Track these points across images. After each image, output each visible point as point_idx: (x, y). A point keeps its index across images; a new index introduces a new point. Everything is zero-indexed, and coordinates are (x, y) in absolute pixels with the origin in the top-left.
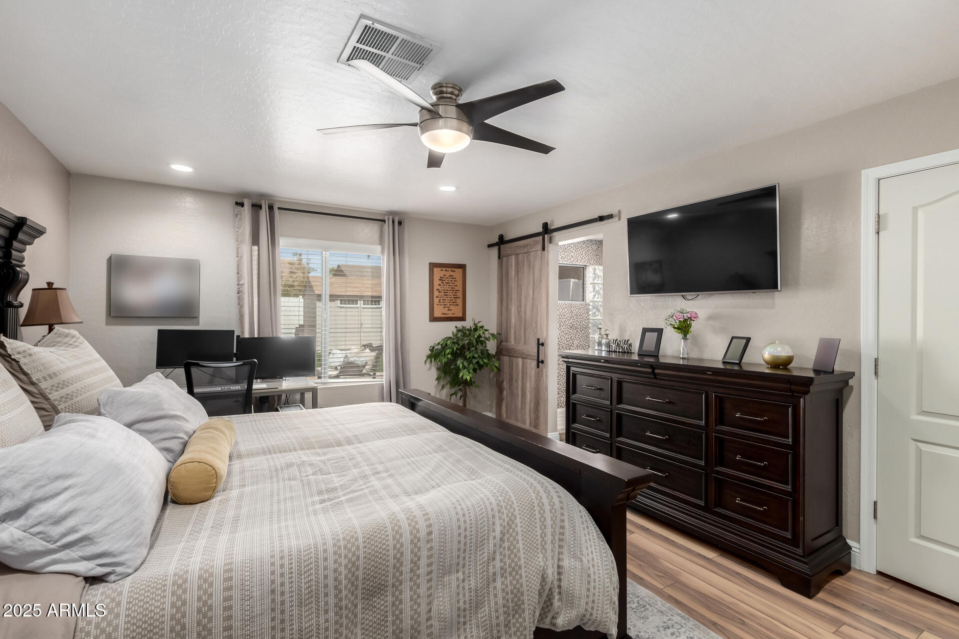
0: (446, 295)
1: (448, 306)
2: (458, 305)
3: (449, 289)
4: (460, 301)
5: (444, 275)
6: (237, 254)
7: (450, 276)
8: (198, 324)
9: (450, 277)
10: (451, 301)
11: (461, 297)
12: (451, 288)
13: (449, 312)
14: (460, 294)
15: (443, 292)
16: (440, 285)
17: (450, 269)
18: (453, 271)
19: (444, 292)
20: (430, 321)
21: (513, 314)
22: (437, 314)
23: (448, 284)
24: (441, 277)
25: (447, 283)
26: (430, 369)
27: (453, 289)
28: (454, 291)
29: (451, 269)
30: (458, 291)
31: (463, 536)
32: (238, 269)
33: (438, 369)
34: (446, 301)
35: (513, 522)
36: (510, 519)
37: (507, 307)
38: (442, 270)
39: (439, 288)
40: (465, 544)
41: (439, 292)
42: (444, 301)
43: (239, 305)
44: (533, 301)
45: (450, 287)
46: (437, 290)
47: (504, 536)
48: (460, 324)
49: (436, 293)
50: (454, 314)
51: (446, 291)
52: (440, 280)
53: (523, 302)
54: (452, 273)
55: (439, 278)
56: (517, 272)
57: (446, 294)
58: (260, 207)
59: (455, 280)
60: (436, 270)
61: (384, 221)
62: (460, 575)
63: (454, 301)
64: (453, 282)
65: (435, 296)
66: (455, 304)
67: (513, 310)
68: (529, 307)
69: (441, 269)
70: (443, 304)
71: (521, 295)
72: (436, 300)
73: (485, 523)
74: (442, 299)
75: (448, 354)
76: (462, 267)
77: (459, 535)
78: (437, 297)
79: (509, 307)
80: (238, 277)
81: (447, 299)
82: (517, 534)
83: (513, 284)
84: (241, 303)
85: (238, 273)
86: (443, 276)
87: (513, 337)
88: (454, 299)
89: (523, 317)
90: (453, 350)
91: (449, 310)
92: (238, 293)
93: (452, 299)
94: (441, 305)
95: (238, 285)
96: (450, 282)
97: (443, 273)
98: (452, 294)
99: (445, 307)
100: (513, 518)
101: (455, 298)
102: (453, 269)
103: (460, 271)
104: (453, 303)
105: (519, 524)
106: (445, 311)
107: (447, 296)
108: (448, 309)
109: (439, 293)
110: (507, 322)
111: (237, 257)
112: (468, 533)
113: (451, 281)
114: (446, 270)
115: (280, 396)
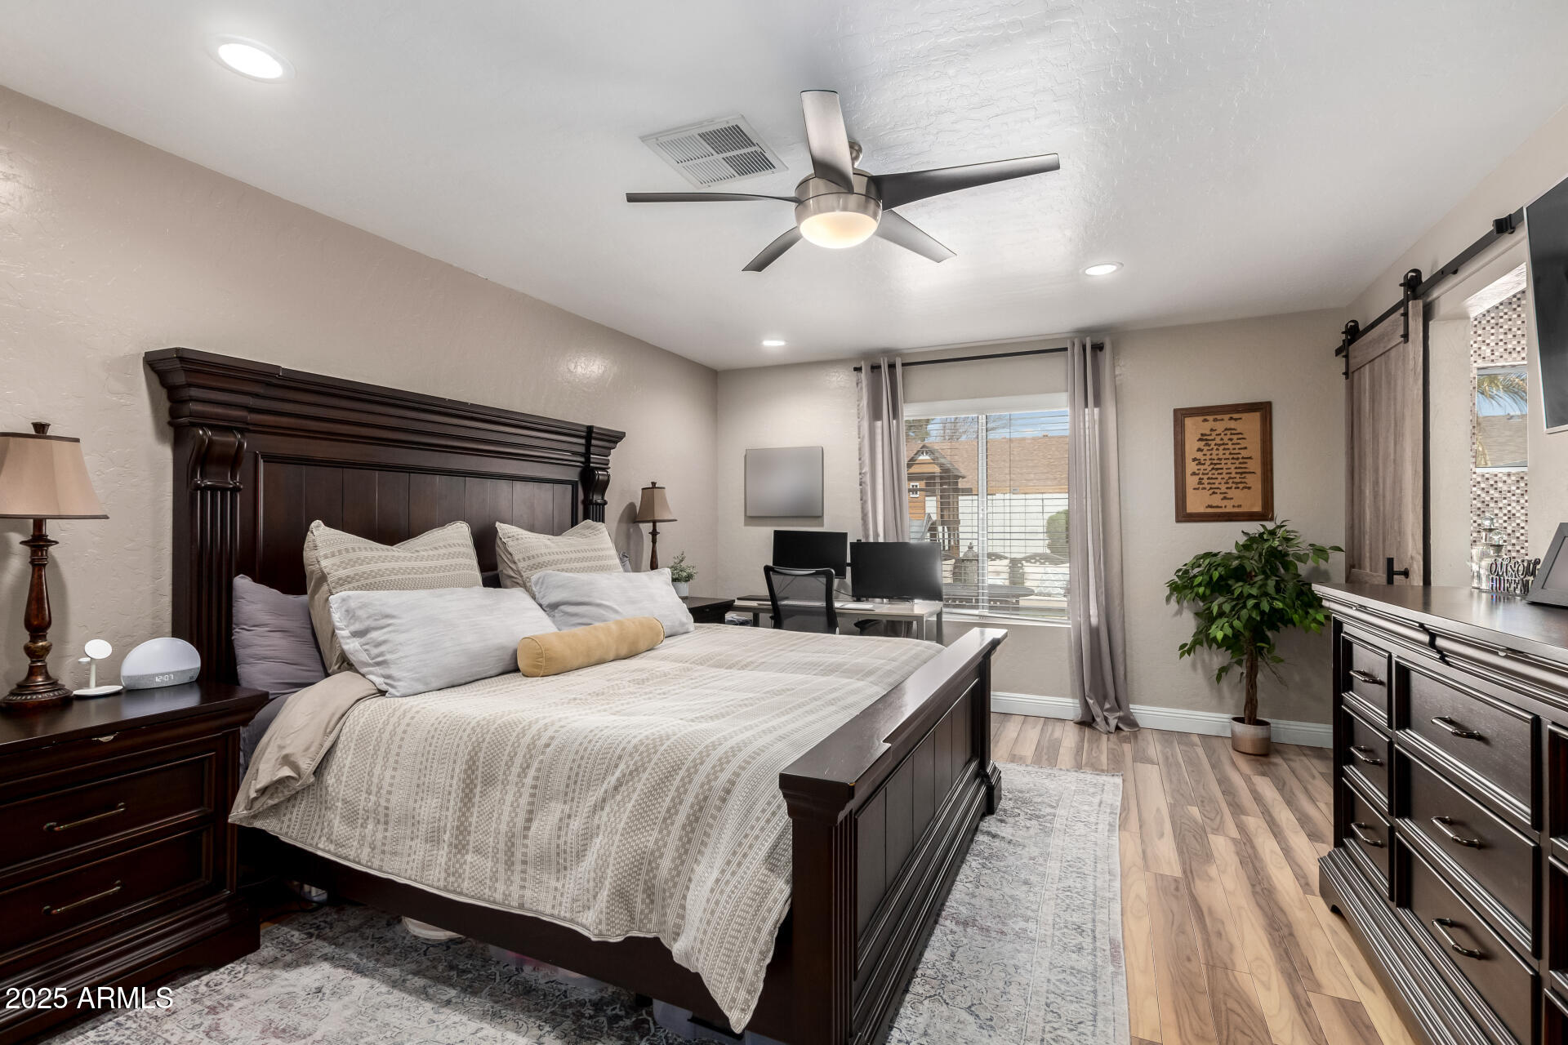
0: (1217, 469)
1: (1223, 489)
2: (1249, 488)
3: (1224, 456)
4: (1255, 482)
5: (1212, 430)
6: (859, 434)
7: (1226, 429)
8: (822, 525)
9: (1228, 432)
10: (1231, 481)
11: (1259, 471)
12: (1230, 454)
13: (1225, 502)
14: (1255, 465)
15: (1208, 462)
16: (1199, 450)
17: (1227, 417)
18: (1236, 420)
19: (1212, 464)
20: (1178, 520)
21: (1368, 502)
22: (1195, 504)
23: (1222, 447)
24: (1202, 435)
25: (1220, 445)
26: (1179, 612)
27: (1235, 456)
28: (1238, 459)
29: (1229, 416)
30: (1250, 458)
31: (577, 764)
32: (860, 454)
33: (1197, 614)
34: (1217, 482)
35: (638, 775)
36: (636, 770)
37: (1360, 487)
38: (1205, 420)
39: (1199, 455)
40: (577, 774)
41: (1200, 464)
42: (1211, 481)
43: (861, 500)
44: (1395, 468)
45: (1227, 452)
46: (1194, 460)
47: (621, 785)
48: (1254, 528)
49: (1191, 467)
50: (1240, 506)
51: (1215, 462)
52: (1200, 440)
53: (1381, 474)
54: (1232, 424)
55: (1200, 436)
56: (1373, 400)
57: (1218, 466)
58: (879, 367)
59: (1240, 436)
60: (1189, 422)
61: (1066, 349)
62: (567, 807)
63: (1238, 480)
64: (1235, 441)
65: (1189, 471)
66: (1241, 486)
67: (1367, 492)
68: (1389, 482)
69: (1202, 418)
70: (1208, 487)
71: (1378, 458)
72: (1191, 481)
73: (607, 761)
74: (1206, 477)
75: (1200, 585)
76: (1264, 409)
77: (574, 761)
78: (1194, 474)
79: (1363, 488)
80: (860, 464)
81: (1220, 477)
82: (634, 791)
83: (1367, 435)
84: (864, 498)
85: (860, 459)
86: (1208, 432)
87: (1368, 555)
88: (1238, 476)
89: (1382, 508)
90: (1211, 578)
91: (1225, 498)
92: (861, 485)
93: (1233, 475)
94: (1204, 488)
95: (860, 474)
96: (1226, 441)
97: (1210, 424)
98: (1233, 466)
99: (1214, 493)
100: (641, 769)
101: (1241, 473)
102: (1235, 416)
103: (1256, 417)
104: (1237, 483)
105: (643, 780)
106: (1216, 500)
107: (1220, 471)
108: (1222, 496)
109: (1199, 467)
110: (1360, 522)
111: (859, 438)
112: (583, 763)
113: (1231, 440)
114: (1215, 420)
115: (910, 624)
